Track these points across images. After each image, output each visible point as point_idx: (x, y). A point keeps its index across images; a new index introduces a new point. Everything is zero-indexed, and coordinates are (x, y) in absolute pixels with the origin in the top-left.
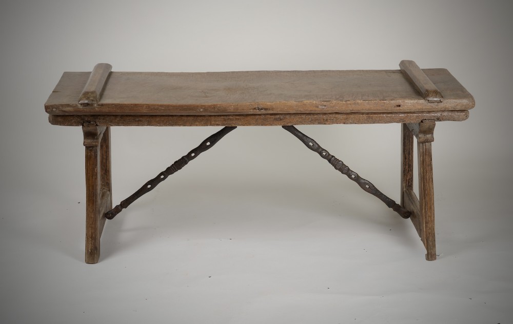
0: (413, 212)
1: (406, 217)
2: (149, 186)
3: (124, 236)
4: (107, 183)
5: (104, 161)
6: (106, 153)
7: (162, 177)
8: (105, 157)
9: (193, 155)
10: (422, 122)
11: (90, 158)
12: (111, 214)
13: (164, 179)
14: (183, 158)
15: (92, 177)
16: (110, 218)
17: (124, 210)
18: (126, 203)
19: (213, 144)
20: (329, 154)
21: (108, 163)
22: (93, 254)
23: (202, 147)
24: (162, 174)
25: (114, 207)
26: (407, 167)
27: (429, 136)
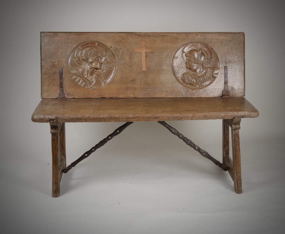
0: (230, 167)
1: (226, 170)
2: (86, 155)
3: (73, 182)
4: (63, 153)
5: (62, 141)
6: (63, 137)
7: (93, 150)
8: (62, 139)
9: (110, 137)
10: (234, 118)
11: (54, 140)
12: (66, 170)
13: (94, 151)
14: (104, 139)
15: (55, 150)
16: (65, 172)
17: (72, 168)
18: (74, 164)
19: (120, 131)
20: (184, 137)
21: (64, 142)
22: (56, 192)
23: (115, 134)
24: (93, 148)
25: (67, 166)
26: (226, 143)
27: (237, 126)
